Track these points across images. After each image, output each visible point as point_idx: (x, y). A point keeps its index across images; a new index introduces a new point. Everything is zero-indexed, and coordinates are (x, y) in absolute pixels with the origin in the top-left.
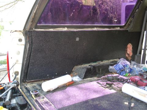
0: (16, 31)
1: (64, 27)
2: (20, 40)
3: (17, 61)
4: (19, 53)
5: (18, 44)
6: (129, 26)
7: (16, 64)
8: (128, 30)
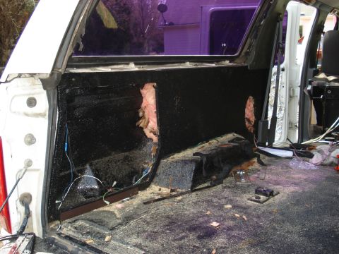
0: (20, 76)
1: (127, 61)
2: (32, 102)
3: (29, 163)
4: (31, 140)
5: (27, 115)
6: (249, 57)
7: (26, 173)
8: (247, 66)
